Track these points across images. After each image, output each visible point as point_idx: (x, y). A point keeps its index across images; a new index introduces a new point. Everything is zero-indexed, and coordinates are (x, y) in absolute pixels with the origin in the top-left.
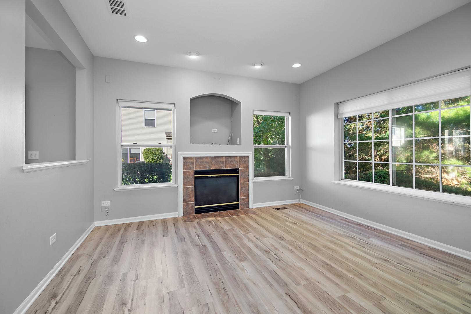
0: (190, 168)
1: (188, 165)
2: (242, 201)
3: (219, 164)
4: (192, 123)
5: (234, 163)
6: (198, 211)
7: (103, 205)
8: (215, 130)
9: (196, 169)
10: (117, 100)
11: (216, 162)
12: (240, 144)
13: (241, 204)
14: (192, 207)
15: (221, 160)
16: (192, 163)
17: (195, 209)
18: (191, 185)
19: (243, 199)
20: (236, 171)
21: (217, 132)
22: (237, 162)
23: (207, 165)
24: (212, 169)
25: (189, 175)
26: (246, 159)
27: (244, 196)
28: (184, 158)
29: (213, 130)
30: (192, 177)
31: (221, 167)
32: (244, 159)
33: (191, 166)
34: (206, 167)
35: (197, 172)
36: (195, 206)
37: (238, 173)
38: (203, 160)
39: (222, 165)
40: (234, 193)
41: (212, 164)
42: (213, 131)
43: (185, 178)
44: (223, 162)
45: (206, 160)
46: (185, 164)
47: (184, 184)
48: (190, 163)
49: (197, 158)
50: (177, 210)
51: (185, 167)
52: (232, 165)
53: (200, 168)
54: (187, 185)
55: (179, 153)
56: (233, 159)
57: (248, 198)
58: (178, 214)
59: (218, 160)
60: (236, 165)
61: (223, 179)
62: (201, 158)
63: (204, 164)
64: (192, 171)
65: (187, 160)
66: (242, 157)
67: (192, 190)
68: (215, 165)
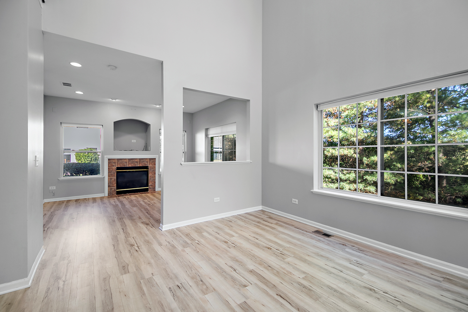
0: (113, 166)
1: (112, 164)
2: (151, 187)
3: (135, 163)
4: (115, 136)
5: (145, 162)
6: (119, 193)
7: (50, 189)
8: (134, 141)
9: (117, 167)
10: (61, 123)
11: (132, 162)
12: (150, 151)
13: (150, 189)
14: (115, 190)
15: (136, 161)
16: (115, 163)
17: (117, 191)
18: (114, 176)
19: (151, 185)
20: (147, 168)
21: (135, 142)
22: (148, 162)
23: (125, 164)
24: (129, 166)
25: (113, 170)
26: (154, 160)
27: (152, 183)
28: (109, 160)
29: (132, 140)
30: (114, 171)
31: (136, 165)
32: (152, 160)
33: (114, 164)
34: (125, 165)
35: (118, 168)
36: (117, 189)
37: (148, 169)
38: (123, 161)
39: (136, 164)
40: (145, 182)
41: (129, 163)
42: (132, 142)
43: (109, 171)
44: (137, 162)
45: (125, 161)
46: (109, 163)
47: (109, 176)
48: (113, 162)
49: (118, 160)
50: (104, 192)
51: (110, 165)
52: (144, 164)
53: (121, 166)
54: (111, 176)
55: (105, 156)
56: (144, 160)
57: (155, 185)
58: (105, 195)
59: (134, 160)
60: (147, 164)
61: (137, 173)
62: (121, 159)
63: (124, 163)
64: (115, 168)
65: (111, 161)
66: (150, 159)
67: (115, 180)
68: (131, 164)
